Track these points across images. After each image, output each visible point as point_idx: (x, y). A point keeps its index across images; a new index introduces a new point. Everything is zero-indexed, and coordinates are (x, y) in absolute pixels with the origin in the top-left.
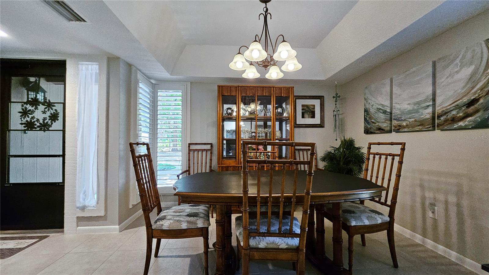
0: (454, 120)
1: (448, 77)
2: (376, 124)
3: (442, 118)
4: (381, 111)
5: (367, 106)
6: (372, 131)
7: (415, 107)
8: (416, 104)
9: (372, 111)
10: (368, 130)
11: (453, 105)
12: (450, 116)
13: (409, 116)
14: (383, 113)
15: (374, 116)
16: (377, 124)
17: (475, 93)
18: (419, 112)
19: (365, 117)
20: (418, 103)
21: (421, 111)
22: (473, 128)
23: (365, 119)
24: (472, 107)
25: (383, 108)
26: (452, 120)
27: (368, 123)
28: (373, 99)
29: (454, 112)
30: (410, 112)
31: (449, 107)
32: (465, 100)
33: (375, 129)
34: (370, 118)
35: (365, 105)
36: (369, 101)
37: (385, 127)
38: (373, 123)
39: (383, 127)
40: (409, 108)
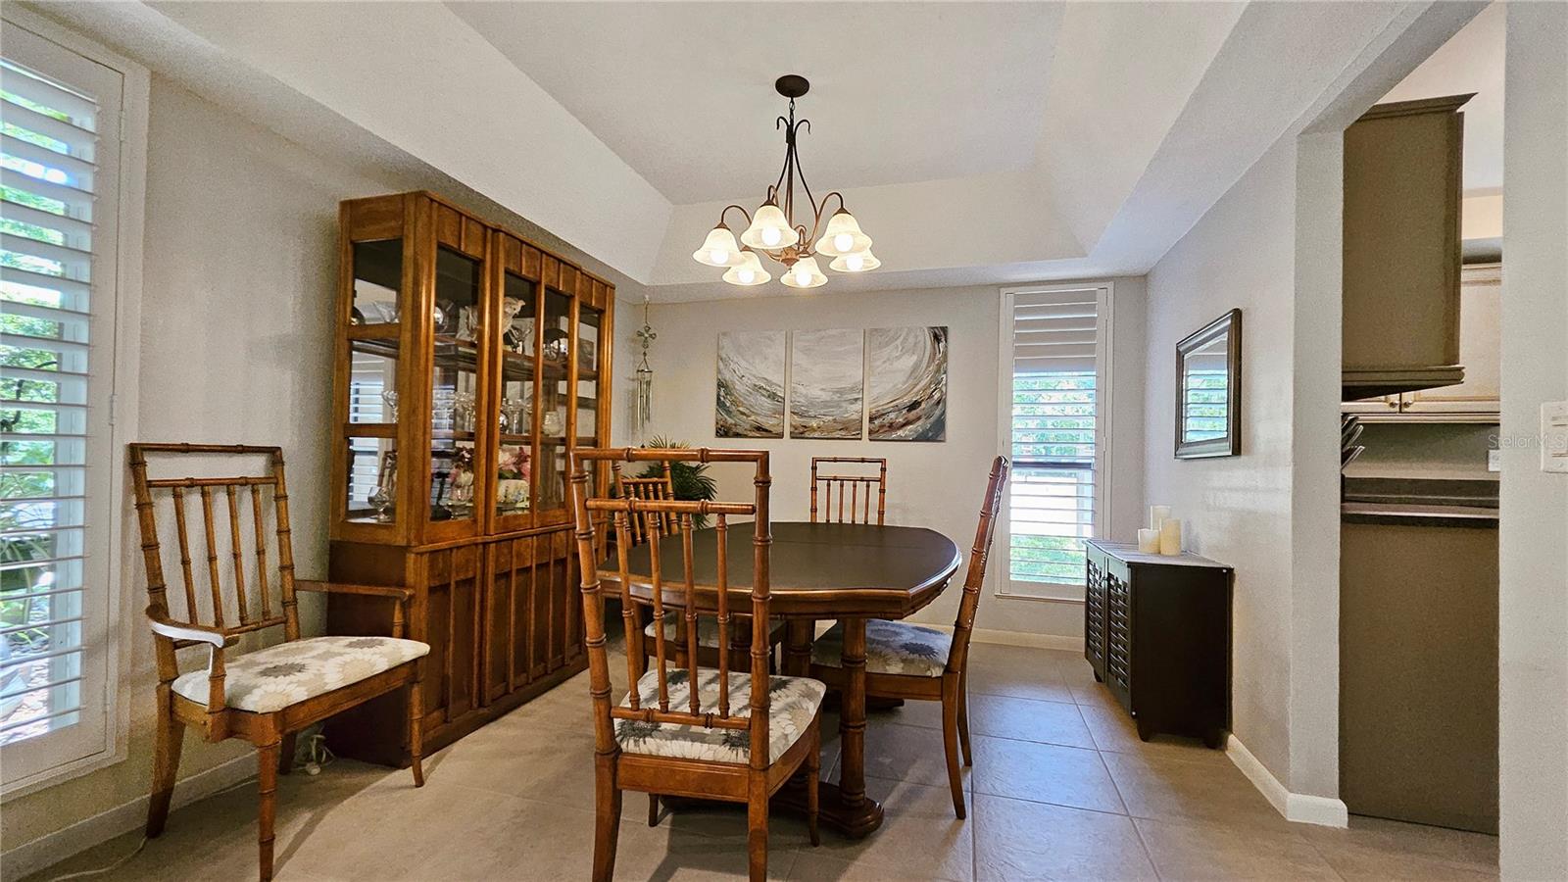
0: (892, 427)
1: (884, 362)
2: (748, 416)
3: (876, 422)
4: (764, 392)
5: (727, 376)
6: (740, 431)
7: (836, 398)
8: (837, 392)
9: (740, 388)
10: (730, 429)
11: (892, 404)
12: (887, 420)
13: (822, 412)
14: (769, 396)
15: (745, 399)
16: (753, 418)
17: (917, 394)
18: (841, 407)
19: (718, 399)
20: (841, 392)
21: (844, 404)
22: (913, 440)
23: (720, 403)
24: (914, 412)
25: (768, 388)
26: (889, 427)
27: (728, 412)
28: (743, 363)
29: (892, 415)
30: (826, 404)
31: (885, 407)
32: (907, 400)
33: (748, 427)
34: (733, 402)
35: (719, 372)
36: (732, 366)
37: (773, 425)
38: (743, 414)
39: (767, 427)
40: (825, 396)
